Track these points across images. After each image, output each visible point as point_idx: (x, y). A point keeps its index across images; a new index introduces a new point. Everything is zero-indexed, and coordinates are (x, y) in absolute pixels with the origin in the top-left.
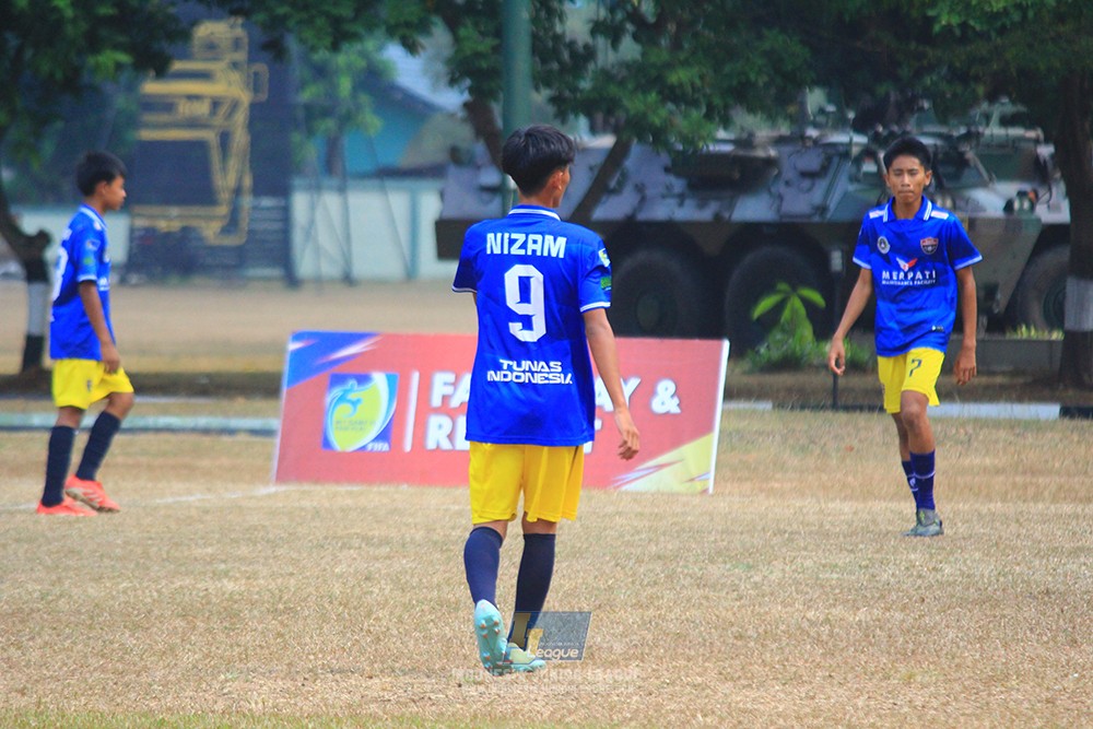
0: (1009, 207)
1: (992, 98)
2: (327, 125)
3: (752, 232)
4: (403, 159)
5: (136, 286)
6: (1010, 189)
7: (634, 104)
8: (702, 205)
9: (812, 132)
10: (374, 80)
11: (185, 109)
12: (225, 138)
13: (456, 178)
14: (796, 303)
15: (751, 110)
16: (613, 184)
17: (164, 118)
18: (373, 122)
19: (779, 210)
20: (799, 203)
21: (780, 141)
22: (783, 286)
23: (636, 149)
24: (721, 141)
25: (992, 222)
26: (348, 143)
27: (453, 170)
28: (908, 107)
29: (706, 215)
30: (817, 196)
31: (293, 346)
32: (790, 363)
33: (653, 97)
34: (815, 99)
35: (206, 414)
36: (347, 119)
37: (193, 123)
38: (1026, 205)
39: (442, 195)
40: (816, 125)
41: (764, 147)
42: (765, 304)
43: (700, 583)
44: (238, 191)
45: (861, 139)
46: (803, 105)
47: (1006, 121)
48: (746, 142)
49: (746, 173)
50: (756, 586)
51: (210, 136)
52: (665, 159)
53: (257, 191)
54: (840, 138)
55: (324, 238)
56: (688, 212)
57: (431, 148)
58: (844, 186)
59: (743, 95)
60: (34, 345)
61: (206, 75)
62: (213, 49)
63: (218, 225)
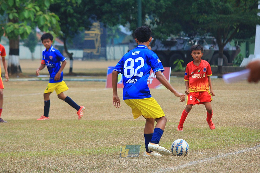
0: (210, 48)
1: (207, 32)
2: (111, 37)
3: (173, 52)
4: (123, 42)
5: (84, 61)
6: (210, 45)
7: (156, 34)
8: (166, 48)
9: (182, 38)
10: (118, 31)
11: (91, 35)
12: (97, 39)
13: (131, 44)
14: (180, 62)
15: (173, 34)
16: (153, 45)
17: (88, 37)
18: (118, 37)
19: (177, 49)
20: (180, 48)
21: (177, 39)
22: (178, 60)
23: (157, 40)
24: (169, 39)
25: (207, 50)
26: (114, 40)
27: (130, 44)
28: (195, 34)
29: (166, 49)
30: (183, 46)
31: (109, 69)
32: (179, 71)
33: (159, 33)
34: (182, 33)
35: (96, 79)
36: (114, 36)
37: (92, 37)
38: (212, 48)
39: (129, 47)
40: (182, 36)
41: (175, 39)
42: (175, 62)
43: (168, 102)
44: (99, 47)
45: (189, 39)
46: (180, 34)
47: (209, 36)
48: (172, 39)
49: (172, 43)
50: (176, 102)
51: (95, 39)
52: (161, 41)
53: (102, 47)
54: (186, 38)
55: (111, 54)
56: (164, 49)
57: (126, 40)
58: (186, 45)
59: (172, 32)
60: (71, 69)
61: (94, 30)
62: (95, 27)
63: (96, 52)
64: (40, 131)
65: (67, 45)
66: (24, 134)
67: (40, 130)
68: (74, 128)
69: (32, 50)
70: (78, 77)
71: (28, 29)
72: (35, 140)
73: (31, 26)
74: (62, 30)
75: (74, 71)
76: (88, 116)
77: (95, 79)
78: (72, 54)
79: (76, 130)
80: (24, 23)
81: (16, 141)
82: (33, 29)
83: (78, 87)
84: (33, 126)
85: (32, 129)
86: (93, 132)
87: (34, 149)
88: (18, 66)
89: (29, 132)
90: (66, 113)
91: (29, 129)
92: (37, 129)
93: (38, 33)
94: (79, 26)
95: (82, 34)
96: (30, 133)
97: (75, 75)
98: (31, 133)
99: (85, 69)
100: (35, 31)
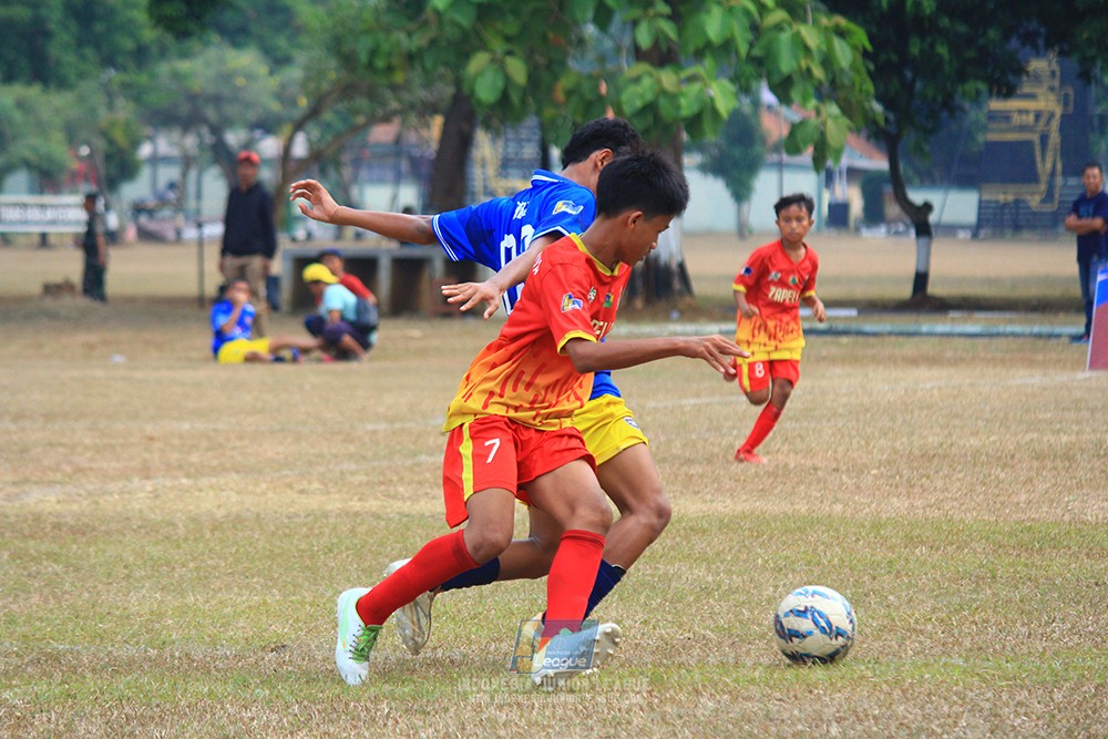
5: (984, 239)
11: (1017, 119)
12: (1044, 139)
17: (1003, 126)
35: (1039, 325)
37: (1022, 128)
44: (1052, 174)
51: (1034, 137)
53: (1067, 173)
60: (921, 279)
61: (1032, 96)
62: (1037, 78)
63: (1037, 198)
64: (781, 569)
65: (901, 166)
66: (707, 582)
67: (782, 563)
68: (936, 557)
69: (741, 192)
70: (954, 314)
71: (722, 95)
72: (756, 612)
73: (735, 79)
74: (880, 98)
75: (934, 288)
76: (1002, 504)
77: (1036, 329)
78: (928, 207)
79: (947, 568)
80: (705, 67)
81: (669, 612)
82: (745, 89)
83: (955, 362)
84: (745, 546)
85: (744, 561)
86: (1030, 579)
87: (752, 652)
88: (674, 266)
89: (729, 572)
90: (897, 487)
91: (729, 558)
92: (767, 562)
93: (770, 107)
94: (962, 77)
95: (975, 115)
96: (734, 577)
97: (942, 306)
98: (740, 579)
99: (989, 281)
100: (756, 103)
